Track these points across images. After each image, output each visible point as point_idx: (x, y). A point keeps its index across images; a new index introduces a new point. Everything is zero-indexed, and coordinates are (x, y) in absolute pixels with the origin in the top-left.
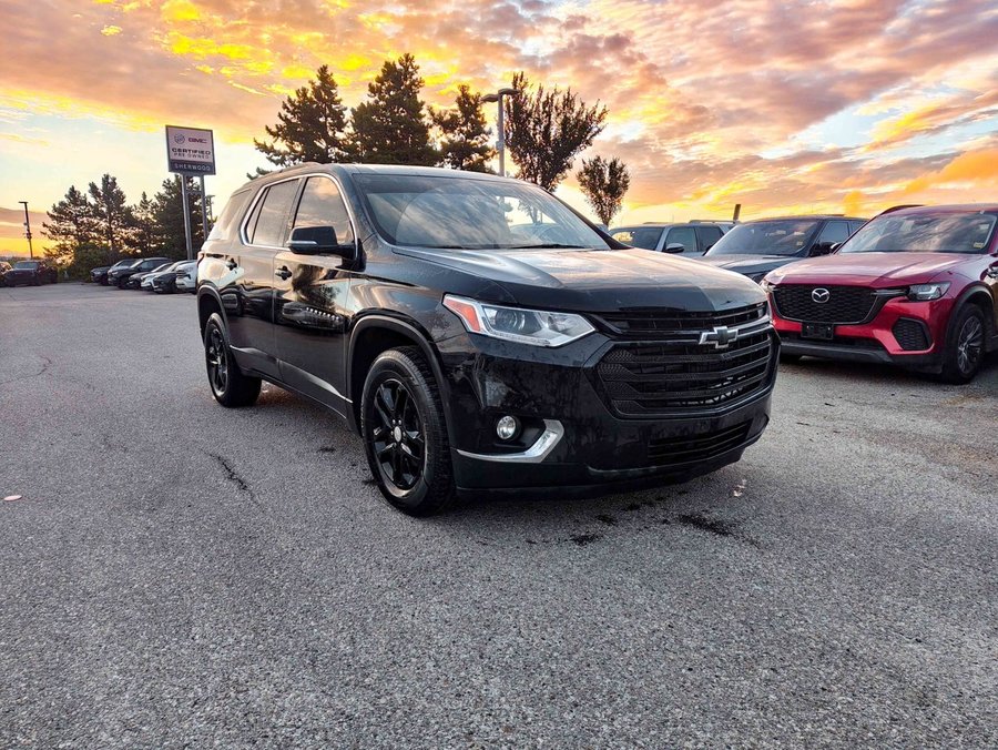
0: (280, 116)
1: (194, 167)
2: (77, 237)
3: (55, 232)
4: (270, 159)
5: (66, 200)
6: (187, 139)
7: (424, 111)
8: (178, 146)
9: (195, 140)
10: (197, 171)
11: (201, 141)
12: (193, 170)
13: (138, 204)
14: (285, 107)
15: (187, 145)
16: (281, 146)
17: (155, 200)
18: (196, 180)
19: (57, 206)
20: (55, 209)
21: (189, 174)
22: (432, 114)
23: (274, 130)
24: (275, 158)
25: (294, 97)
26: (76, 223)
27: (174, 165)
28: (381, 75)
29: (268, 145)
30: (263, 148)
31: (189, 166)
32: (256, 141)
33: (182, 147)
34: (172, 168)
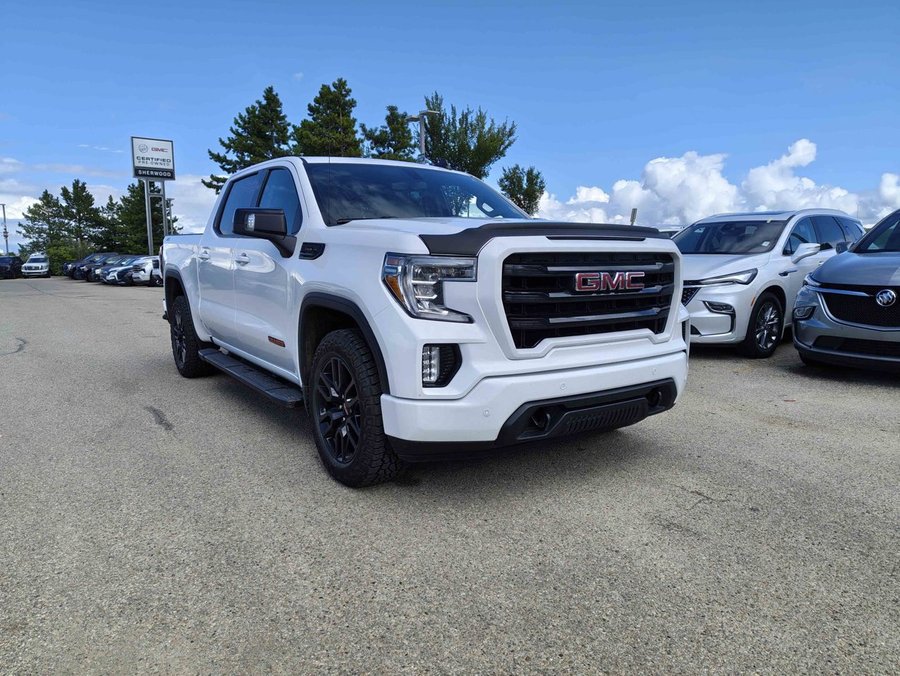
0: (232, 130)
1: (156, 174)
2: (49, 235)
3: (29, 230)
4: (223, 168)
5: (40, 203)
7: (357, 127)
8: (141, 155)
9: (157, 150)
10: (158, 176)
11: (162, 150)
12: (155, 176)
13: (105, 207)
14: (236, 122)
15: (150, 154)
16: (232, 156)
17: (120, 203)
18: (158, 184)
19: (32, 207)
20: (30, 211)
21: (151, 180)
22: (364, 130)
23: (227, 142)
24: (228, 167)
25: (244, 114)
26: (48, 222)
27: (137, 172)
28: (318, 95)
29: (221, 155)
30: (217, 158)
31: (152, 173)
32: (210, 152)
33: (146, 155)
34: (136, 174)
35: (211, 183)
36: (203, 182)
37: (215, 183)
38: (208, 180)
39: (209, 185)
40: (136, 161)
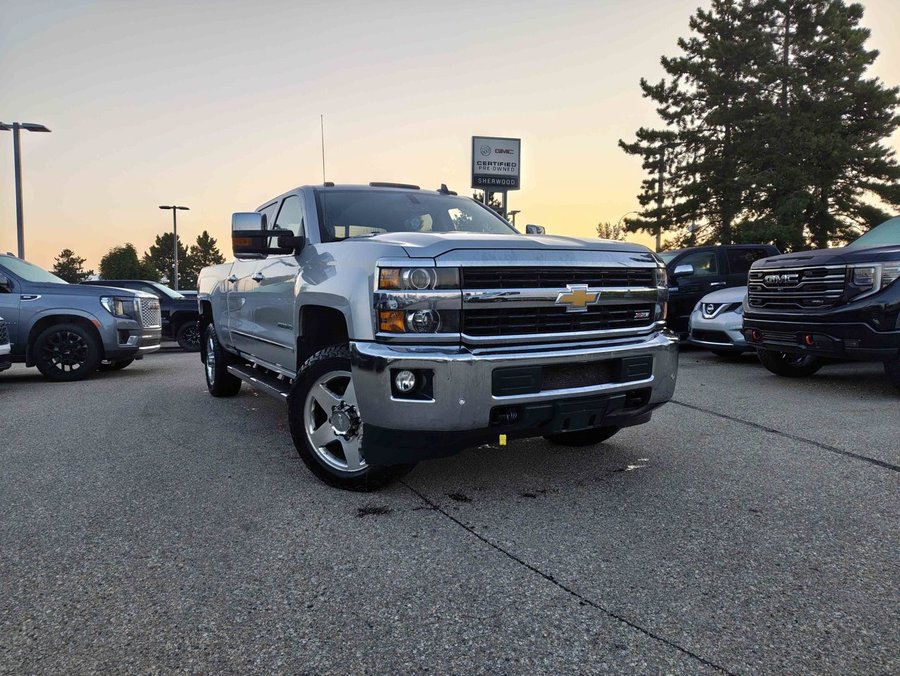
0: (682, 43)
1: (498, 182)
4: (663, 113)
6: (493, 151)
8: (483, 159)
9: (501, 151)
10: (500, 185)
11: (507, 152)
12: (496, 185)
14: (694, 25)
15: (493, 157)
16: (688, 87)
18: (498, 196)
21: (490, 189)
24: (673, 109)
27: (477, 181)
30: (657, 93)
31: (493, 181)
32: (643, 84)
33: (487, 160)
34: (476, 183)
35: (636, 145)
36: (622, 144)
37: (644, 144)
38: (631, 140)
39: (633, 149)
40: (477, 166)
